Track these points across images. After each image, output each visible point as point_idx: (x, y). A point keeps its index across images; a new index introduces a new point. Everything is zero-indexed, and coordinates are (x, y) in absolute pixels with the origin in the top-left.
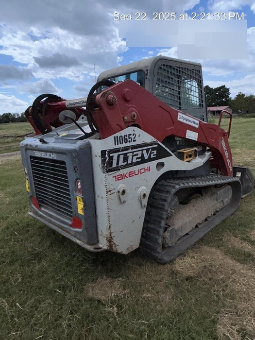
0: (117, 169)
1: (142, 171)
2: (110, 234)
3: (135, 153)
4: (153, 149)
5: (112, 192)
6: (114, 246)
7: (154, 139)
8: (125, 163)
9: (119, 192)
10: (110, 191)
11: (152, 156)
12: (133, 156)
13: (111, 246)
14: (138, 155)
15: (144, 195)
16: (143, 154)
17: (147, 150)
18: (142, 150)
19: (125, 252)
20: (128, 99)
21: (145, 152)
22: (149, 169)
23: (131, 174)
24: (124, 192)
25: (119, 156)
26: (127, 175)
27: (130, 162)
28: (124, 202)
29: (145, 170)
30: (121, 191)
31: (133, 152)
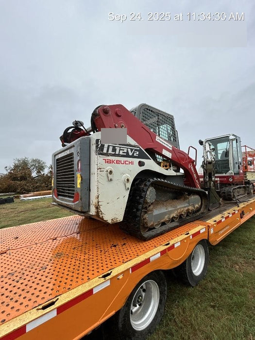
0: (107, 154)
1: (127, 163)
2: (98, 203)
3: (121, 148)
4: (136, 150)
5: (102, 170)
6: (100, 213)
7: (136, 144)
8: (114, 153)
9: (107, 171)
10: (100, 169)
11: (135, 155)
12: (120, 150)
13: (98, 213)
14: (124, 150)
15: (128, 180)
16: (127, 151)
17: (132, 150)
18: (127, 148)
19: (110, 221)
20: (120, 115)
21: (129, 150)
22: (132, 163)
23: (118, 162)
24: (111, 172)
25: (109, 146)
26: (115, 162)
27: (117, 153)
28: (111, 180)
29: (129, 163)
30: (109, 171)
31: (120, 147)
